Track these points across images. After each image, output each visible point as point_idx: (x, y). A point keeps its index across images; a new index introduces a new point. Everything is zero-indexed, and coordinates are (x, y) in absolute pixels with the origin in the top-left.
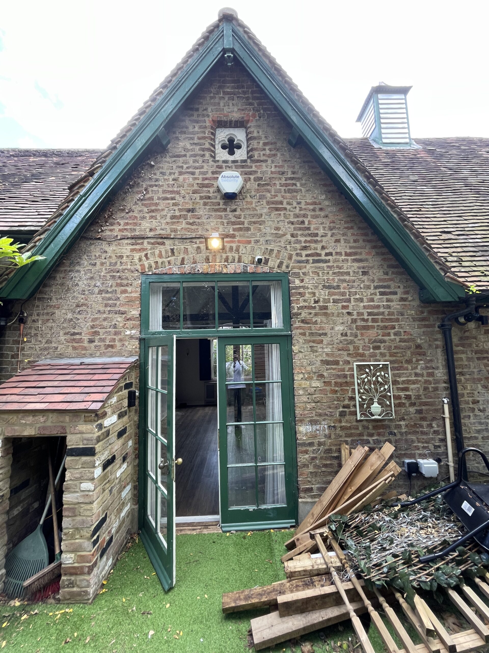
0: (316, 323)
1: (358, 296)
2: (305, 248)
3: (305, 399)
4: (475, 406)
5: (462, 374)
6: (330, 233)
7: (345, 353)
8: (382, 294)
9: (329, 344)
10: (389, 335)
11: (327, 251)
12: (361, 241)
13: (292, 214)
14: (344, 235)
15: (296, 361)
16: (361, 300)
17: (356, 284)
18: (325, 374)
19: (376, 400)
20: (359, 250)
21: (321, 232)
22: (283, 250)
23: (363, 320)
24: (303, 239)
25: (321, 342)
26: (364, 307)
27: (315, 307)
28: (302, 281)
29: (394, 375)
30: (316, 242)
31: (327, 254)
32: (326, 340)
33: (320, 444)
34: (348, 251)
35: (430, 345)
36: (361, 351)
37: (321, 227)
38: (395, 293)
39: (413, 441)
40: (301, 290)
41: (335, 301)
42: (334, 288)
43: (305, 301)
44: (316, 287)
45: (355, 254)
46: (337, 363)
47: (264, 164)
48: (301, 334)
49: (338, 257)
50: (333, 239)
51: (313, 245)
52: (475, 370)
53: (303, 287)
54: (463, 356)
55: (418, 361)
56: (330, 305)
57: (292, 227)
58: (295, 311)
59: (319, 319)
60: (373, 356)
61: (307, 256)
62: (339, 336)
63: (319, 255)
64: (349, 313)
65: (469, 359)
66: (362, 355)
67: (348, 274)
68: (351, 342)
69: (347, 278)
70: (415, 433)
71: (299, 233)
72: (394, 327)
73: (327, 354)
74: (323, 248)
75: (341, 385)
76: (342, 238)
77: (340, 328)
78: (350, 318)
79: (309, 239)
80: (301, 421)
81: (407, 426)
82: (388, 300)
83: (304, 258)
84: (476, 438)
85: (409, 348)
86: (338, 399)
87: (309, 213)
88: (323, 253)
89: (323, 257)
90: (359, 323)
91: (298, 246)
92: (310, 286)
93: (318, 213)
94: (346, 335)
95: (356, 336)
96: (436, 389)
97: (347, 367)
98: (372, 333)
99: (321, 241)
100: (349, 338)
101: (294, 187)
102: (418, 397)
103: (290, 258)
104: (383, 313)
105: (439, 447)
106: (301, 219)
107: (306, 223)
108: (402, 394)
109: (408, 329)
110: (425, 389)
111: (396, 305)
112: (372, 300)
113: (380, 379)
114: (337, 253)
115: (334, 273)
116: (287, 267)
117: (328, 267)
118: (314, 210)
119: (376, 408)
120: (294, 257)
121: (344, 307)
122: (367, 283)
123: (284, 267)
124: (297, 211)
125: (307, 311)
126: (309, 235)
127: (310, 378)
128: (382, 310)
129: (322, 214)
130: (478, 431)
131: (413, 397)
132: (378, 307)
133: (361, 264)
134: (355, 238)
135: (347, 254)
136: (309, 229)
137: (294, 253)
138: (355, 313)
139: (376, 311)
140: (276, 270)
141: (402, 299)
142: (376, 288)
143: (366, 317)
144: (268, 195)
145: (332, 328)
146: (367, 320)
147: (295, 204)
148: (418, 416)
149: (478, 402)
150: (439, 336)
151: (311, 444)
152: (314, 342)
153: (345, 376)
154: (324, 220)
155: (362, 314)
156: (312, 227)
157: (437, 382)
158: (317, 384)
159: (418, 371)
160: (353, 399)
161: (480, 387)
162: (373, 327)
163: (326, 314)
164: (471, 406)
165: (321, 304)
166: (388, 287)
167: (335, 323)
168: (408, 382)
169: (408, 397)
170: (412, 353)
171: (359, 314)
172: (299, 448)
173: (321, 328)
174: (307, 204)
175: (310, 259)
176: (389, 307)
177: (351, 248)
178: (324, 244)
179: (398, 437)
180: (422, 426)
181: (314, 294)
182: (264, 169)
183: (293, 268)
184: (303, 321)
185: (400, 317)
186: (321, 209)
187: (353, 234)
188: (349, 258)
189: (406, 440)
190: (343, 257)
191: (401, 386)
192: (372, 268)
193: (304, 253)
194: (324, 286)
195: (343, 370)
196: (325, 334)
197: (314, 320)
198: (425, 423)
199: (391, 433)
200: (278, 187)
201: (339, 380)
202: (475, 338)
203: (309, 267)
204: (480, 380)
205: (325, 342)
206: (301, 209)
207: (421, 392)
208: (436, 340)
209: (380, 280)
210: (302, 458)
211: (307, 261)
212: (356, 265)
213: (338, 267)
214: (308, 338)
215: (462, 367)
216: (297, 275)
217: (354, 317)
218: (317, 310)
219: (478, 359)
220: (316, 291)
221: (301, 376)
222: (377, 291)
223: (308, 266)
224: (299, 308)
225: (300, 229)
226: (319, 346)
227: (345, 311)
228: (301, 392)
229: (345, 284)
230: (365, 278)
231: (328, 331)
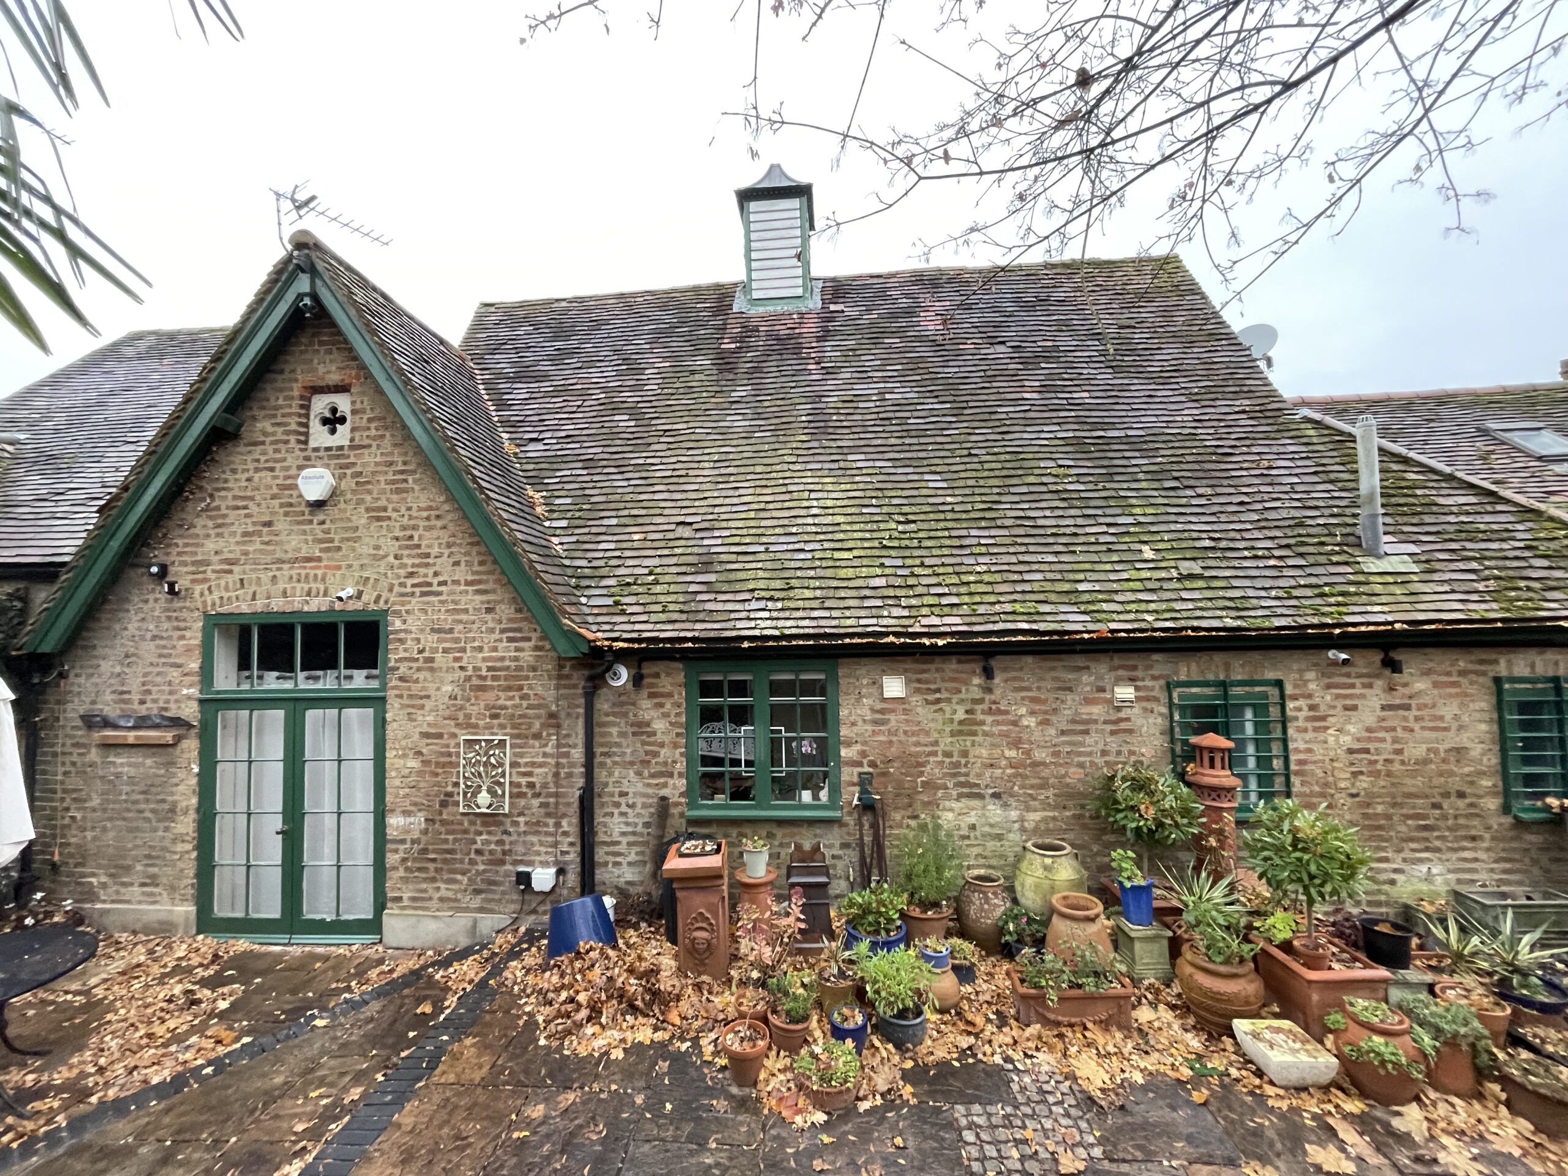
0: (417, 681)
1: (476, 644)
2: (411, 575)
3: (397, 782)
4: (623, 800)
5: (606, 754)
6: (446, 552)
7: (452, 723)
8: (510, 640)
9: (432, 710)
10: (512, 698)
11: (441, 579)
12: (489, 563)
13: (397, 525)
14: (466, 554)
15: (390, 734)
16: (480, 649)
17: (475, 626)
18: (424, 751)
19: (484, 788)
20: (484, 577)
21: (435, 551)
22: (382, 578)
23: (481, 677)
24: (410, 562)
25: (422, 707)
26: (484, 659)
27: (417, 660)
28: (405, 622)
29: (515, 755)
30: (427, 565)
31: (440, 584)
32: (429, 704)
33: (413, 842)
34: (470, 578)
35: (569, 715)
36: (473, 720)
37: (436, 543)
38: (529, 639)
39: (532, 844)
40: (402, 635)
41: (445, 651)
42: (446, 632)
43: (405, 650)
44: (422, 631)
45: (480, 582)
46: (440, 736)
47: (366, 451)
48: (397, 696)
49: (455, 587)
50: (451, 560)
51: (422, 571)
52: (628, 751)
53: (406, 631)
54: (614, 730)
55: (549, 735)
56: (438, 656)
57: (397, 544)
58: (392, 664)
59: (421, 676)
60: (489, 727)
61: (413, 586)
62: (446, 699)
63: (430, 584)
64: (461, 668)
65: (622, 734)
66: (476, 726)
67: (466, 611)
68: (461, 708)
69: (464, 617)
70: (537, 833)
71: (406, 552)
72: (521, 688)
73: (429, 725)
74: (436, 574)
75: (444, 765)
76: (464, 559)
77: (448, 688)
78: (463, 674)
79: (417, 561)
80: (393, 811)
81: (526, 823)
82: (517, 650)
83: (409, 590)
84: (618, 843)
85: (538, 717)
86: (438, 784)
87: (422, 524)
88: (435, 581)
89: (435, 588)
90: (475, 681)
91: (402, 572)
92: (414, 629)
93: (433, 522)
94: (456, 698)
95: (469, 700)
96: (570, 775)
97: (452, 742)
98: (490, 697)
99: (434, 564)
100: (458, 702)
101: (404, 485)
102: (545, 785)
103: (391, 590)
104: (508, 668)
105: (567, 853)
106: (408, 533)
107: (416, 538)
108: (523, 781)
109: (540, 690)
110: (556, 775)
111: (527, 656)
112: (495, 649)
113: (493, 760)
114: (455, 582)
115: (447, 611)
116: (386, 602)
117: (441, 602)
118: (428, 518)
119: (484, 798)
120: (396, 589)
121: (456, 659)
122: (491, 625)
123: (382, 602)
124: (405, 520)
125: (407, 664)
126: (419, 556)
127: (404, 756)
128: (507, 663)
129: (439, 523)
130: (623, 834)
131: (538, 786)
132: (502, 659)
133: (485, 598)
134: (481, 558)
135: (467, 583)
136: (418, 546)
137: (396, 582)
138: (470, 668)
139: (498, 664)
140: (372, 607)
141: (537, 648)
142: (502, 631)
143: (484, 673)
144: (368, 498)
145: (438, 689)
146: (484, 678)
147: (403, 510)
148: (542, 811)
149: (627, 794)
150: (582, 701)
151: (403, 841)
152: (413, 706)
153: (449, 755)
154: (441, 533)
155: (480, 669)
156: (424, 543)
157: (572, 765)
158: (414, 763)
159: (548, 750)
160: (457, 784)
161: (631, 772)
162: (492, 688)
163: (432, 669)
164: (616, 799)
165: (427, 654)
166: (519, 630)
167: (442, 682)
168: (533, 764)
169: (531, 785)
170: (542, 725)
171: (476, 669)
172: (389, 846)
173: (424, 688)
174: (420, 509)
175: (417, 590)
176: (516, 659)
177: (474, 573)
178: (437, 568)
179: (514, 837)
180: (546, 825)
181: (418, 640)
182: (367, 459)
183: (394, 604)
184: (401, 679)
185: (531, 674)
186: (438, 517)
187: (479, 553)
188: (470, 588)
189: (524, 842)
190: (462, 588)
191: (522, 770)
192: (499, 602)
193: (410, 582)
194: (433, 630)
195: (448, 746)
196: (428, 697)
197: (415, 677)
198: (551, 821)
199: (506, 832)
200: (383, 485)
201: (442, 759)
202: (634, 704)
203: (415, 603)
204: (632, 763)
205: (427, 708)
206: (411, 517)
207: (550, 778)
208: (578, 706)
209: (510, 620)
210: (392, 859)
211: (413, 594)
212: (479, 598)
213: (453, 602)
214: (406, 701)
215: (610, 745)
216: (398, 613)
217: (469, 673)
218: (420, 664)
219: (634, 734)
220: (421, 636)
221: (394, 753)
222: (504, 636)
223: (414, 600)
224: (397, 661)
225: (407, 547)
226: (420, 712)
227: (457, 665)
228: (393, 774)
229: (461, 627)
230: (489, 617)
231: (432, 692)
